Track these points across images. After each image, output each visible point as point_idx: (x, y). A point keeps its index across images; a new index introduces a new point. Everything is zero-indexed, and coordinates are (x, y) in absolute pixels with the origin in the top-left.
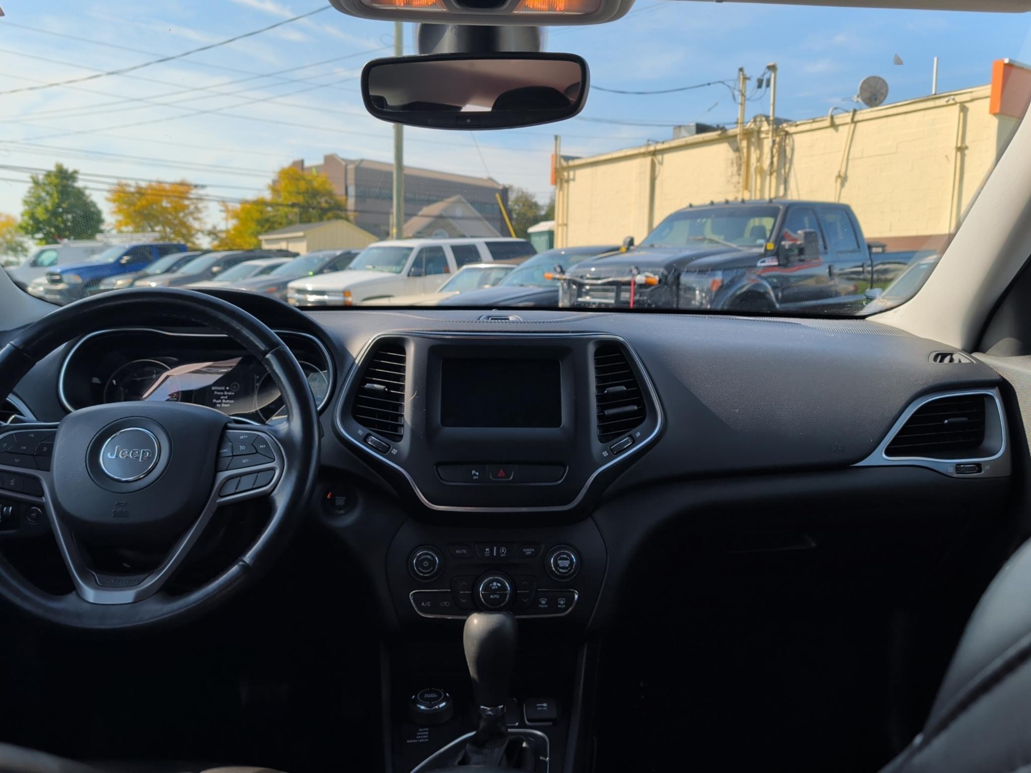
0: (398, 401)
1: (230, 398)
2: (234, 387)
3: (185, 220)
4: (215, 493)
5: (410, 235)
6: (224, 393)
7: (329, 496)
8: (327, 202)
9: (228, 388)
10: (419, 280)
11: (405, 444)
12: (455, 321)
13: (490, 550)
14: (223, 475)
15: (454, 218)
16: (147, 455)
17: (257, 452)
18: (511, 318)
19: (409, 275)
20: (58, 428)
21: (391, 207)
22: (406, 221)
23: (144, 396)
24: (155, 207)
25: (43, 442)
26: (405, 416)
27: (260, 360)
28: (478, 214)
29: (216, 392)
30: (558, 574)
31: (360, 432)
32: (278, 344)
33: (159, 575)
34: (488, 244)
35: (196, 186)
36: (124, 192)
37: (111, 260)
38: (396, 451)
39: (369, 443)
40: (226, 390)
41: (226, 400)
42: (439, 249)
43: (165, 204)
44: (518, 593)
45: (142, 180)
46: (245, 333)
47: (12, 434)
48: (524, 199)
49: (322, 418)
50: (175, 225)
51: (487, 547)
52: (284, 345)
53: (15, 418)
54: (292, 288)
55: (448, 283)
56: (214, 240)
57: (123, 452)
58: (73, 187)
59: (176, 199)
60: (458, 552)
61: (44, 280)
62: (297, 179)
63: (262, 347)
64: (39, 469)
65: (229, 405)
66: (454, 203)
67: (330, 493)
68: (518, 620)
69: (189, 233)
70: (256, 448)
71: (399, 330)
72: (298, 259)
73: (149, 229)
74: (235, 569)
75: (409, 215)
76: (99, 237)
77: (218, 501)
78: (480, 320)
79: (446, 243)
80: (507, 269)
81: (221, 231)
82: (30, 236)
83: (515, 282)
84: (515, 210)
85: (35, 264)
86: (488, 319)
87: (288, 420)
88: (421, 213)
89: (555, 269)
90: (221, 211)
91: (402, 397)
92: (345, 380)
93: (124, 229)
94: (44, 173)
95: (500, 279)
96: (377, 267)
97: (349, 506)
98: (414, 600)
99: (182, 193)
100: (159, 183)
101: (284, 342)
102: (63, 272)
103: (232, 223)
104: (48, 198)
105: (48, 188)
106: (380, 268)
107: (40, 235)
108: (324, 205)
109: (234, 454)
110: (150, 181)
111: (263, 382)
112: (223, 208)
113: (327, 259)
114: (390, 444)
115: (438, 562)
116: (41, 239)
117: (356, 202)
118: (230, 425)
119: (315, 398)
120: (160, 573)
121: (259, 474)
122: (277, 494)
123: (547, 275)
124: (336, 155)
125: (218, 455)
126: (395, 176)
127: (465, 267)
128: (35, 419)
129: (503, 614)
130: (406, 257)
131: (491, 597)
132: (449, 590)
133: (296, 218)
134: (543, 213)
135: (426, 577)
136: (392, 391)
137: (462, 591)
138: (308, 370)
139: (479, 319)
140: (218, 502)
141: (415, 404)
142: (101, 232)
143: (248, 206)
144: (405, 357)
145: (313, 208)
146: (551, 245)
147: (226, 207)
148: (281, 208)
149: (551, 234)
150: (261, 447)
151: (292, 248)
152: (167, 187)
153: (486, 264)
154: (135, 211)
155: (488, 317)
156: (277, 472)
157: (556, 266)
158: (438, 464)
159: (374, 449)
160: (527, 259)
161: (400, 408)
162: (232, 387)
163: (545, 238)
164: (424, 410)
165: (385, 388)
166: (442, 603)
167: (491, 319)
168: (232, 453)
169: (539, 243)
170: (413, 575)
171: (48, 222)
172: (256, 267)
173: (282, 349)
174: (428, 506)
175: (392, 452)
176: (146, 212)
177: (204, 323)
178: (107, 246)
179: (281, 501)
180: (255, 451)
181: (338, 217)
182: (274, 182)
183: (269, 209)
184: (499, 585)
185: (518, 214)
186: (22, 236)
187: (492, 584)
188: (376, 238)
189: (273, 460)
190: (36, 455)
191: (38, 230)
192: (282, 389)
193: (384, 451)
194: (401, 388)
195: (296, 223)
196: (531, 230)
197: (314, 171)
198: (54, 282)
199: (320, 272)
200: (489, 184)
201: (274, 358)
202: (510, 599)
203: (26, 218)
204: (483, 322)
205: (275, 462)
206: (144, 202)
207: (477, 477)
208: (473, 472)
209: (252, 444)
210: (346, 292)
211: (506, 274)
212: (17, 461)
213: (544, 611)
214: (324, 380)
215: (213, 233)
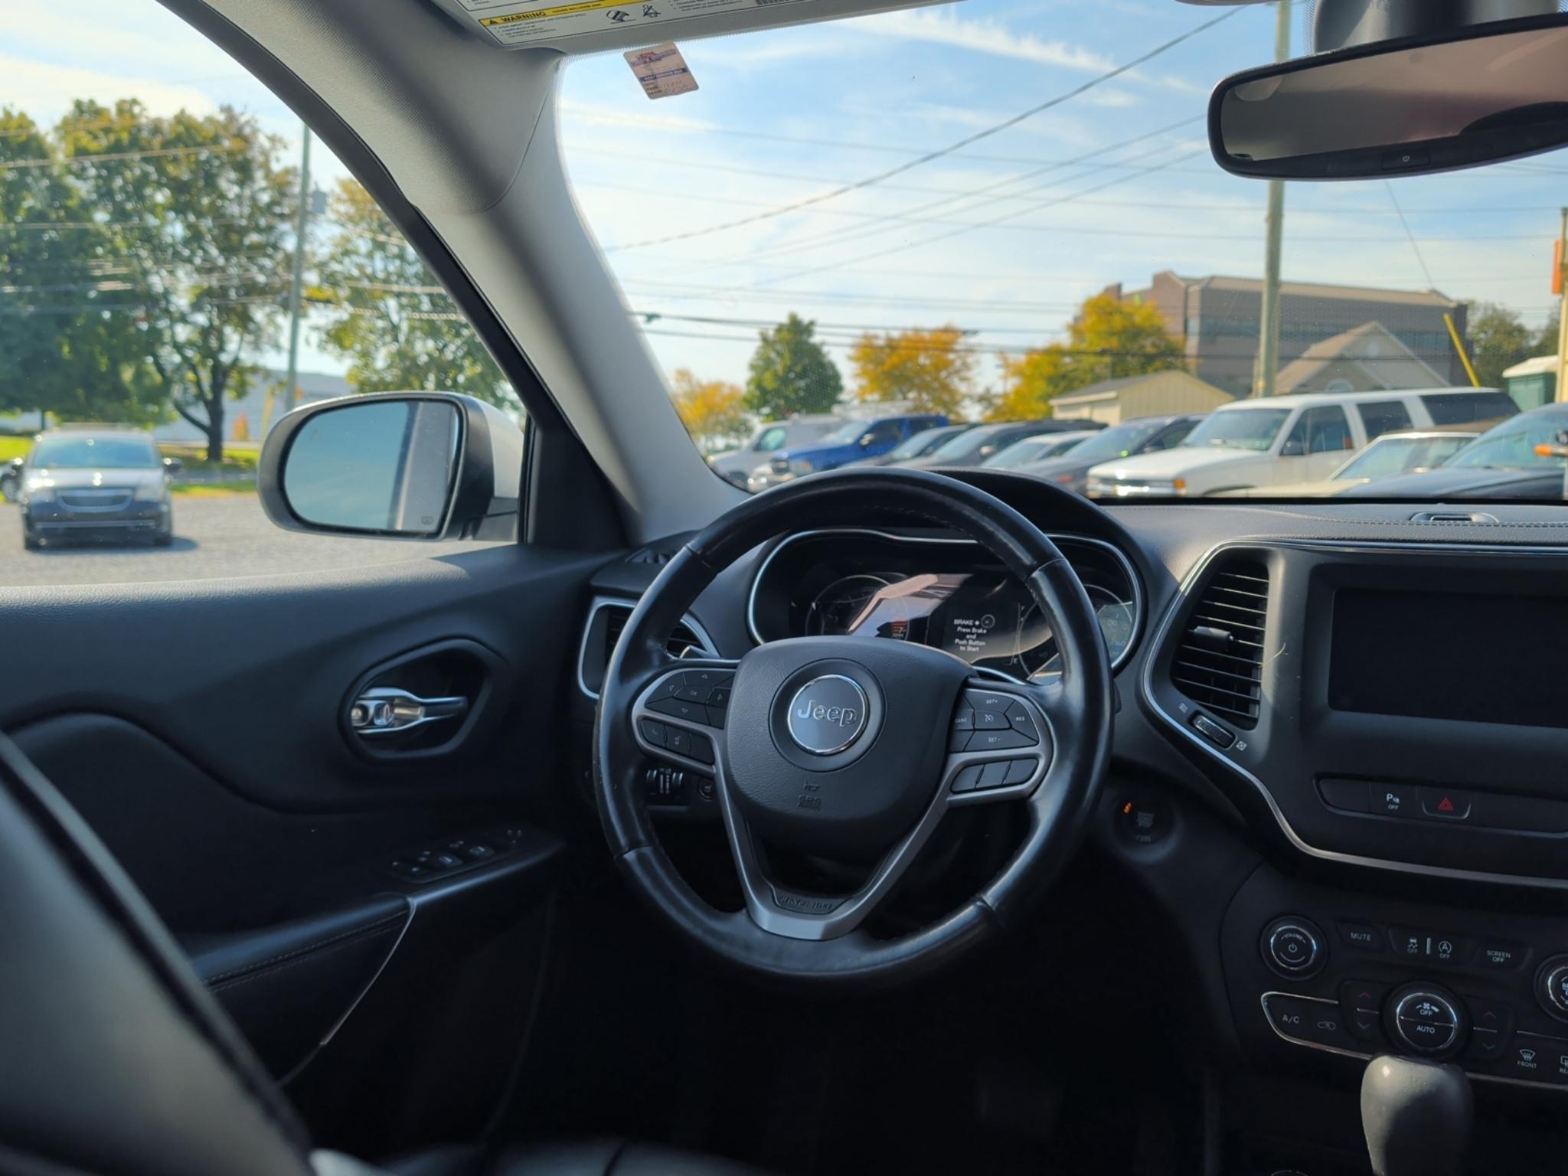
0: (1252, 659)
1: (980, 637)
2: (987, 622)
3: (948, 381)
4: (945, 786)
5: (1288, 389)
6: (971, 629)
7: (1127, 809)
8: (1154, 345)
9: (977, 623)
10: (1299, 462)
11: (1260, 736)
12: (1362, 522)
13: (1417, 943)
14: (959, 759)
15: (1366, 359)
16: (851, 718)
17: (1011, 727)
18: (1475, 518)
19: (1282, 454)
20: (738, 668)
21: (1257, 347)
22: (1280, 369)
23: (852, 628)
24: (909, 365)
25: (717, 687)
26: (1263, 685)
27: (1023, 580)
28: (1409, 352)
29: (959, 629)
30: (1562, 1008)
31: (1183, 708)
32: (1052, 556)
33: (859, 901)
34: (1428, 400)
35: (965, 333)
36: (871, 347)
37: (849, 440)
38: (1245, 745)
39: (1198, 727)
40: (974, 626)
41: (974, 640)
42: (1337, 409)
43: (923, 360)
44: (1473, 1030)
45: (895, 328)
46: (1001, 537)
47: (681, 673)
48: (1496, 322)
49: (1117, 680)
50: (935, 390)
51: (1413, 937)
52: (1061, 557)
53: (690, 651)
54: (1095, 477)
55: (1351, 466)
56: (986, 408)
57: (818, 710)
58: (807, 343)
59: (937, 353)
60: (1354, 936)
61: (766, 468)
62: (1110, 314)
63: (1026, 559)
64: (710, 725)
65: (978, 649)
66: (1365, 335)
67: (1129, 805)
68: (1473, 1082)
69: (952, 400)
70: (1009, 721)
71: (1259, 536)
72: (1105, 432)
73: (900, 396)
74: (968, 912)
75: (1286, 359)
76: (836, 409)
77: (949, 799)
78: (1412, 520)
79: (1349, 400)
80: (1460, 439)
81: (996, 396)
82: (755, 411)
83: (1475, 461)
84: (1478, 341)
85: (758, 447)
86: (1429, 519)
87: (1063, 679)
88: (1306, 355)
89: (1557, 439)
90: (998, 366)
91: (1258, 652)
92: (1160, 620)
93: (869, 397)
94: (775, 327)
95: (1447, 458)
96: (1228, 441)
97: (1161, 829)
98: (1268, 1007)
99: (945, 343)
100: (916, 330)
101: (1063, 553)
102: (792, 457)
103: (1012, 383)
104: (778, 360)
105: (779, 347)
106: (1234, 443)
107: (766, 410)
108: (1150, 350)
109: (976, 727)
110: (905, 329)
111: (1029, 616)
112: (1000, 362)
113: (1151, 432)
114: (1235, 733)
115: (1315, 947)
116: (768, 415)
117: (1201, 343)
118: (972, 681)
119: (1108, 645)
120: (862, 899)
121: (1013, 762)
122: (1040, 799)
123: (1539, 448)
124: (1172, 273)
125: (951, 728)
126: (1265, 298)
127: (1381, 438)
128: (716, 654)
129: (1444, 1069)
130: (1279, 424)
131: (1419, 1028)
132: (1336, 1002)
133: (1106, 372)
134: (1534, 343)
135: (1293, 971)
136: (1241, 641)
137: (1361, 1008)
138: (1099, 599)
139: (1410, 519)
140: (950, 802)
141: (1283, 667)
142: (840, 402)
143: (1036, 357)
144: (1267, 584)
145: (1133, 355)
146: (1549, 396)
147: (1005, 359)
148: (1084, 357)
149: (1549, 380)
150: (1017, 719)
151: (1099, 416)
152: (927, 336)
153: (1422, 431)
154: (884, 373)
155: (1429, 516)
156: (1042, 763)
157: (1560, 432)
158: (1320, 777)
159: (1204, 738)
160: (1500, 422)
161: (1254, 671)
162: (984, 622)
163: (1537, 387)
164: (1298, 677)
165: (1229, 636)
166: (1322, 1023)
167: (1435, 519)
168: (974, 725)
169: (1525, 396)
170: (1268, 965)
171: (777, 392)
172: (1042, 446)
173: (1058, 564)
174: (1301, 849)
175: (1237, 746)
176: (897, 373)
177: (942, 522)
178: (846, 422)
179: (1047, 809)
180: (1008, 726)
181: (1169, 367)
182: (1077, 319)
183: (1067, 360)
184: (1436, 1010)
185: (1485, 348)
186: (746, 412)
187: (1420, 1006)
188: (1228, 396)
189: (1035, 743)
190: (708, 705)
191: (764, 403)
192: (1054, 626)
193: (1224, 743)
194: (1258, 637)
195: (1105, 378)
196: (1510, 373)
197: (1137, 300)
198: (779, 471)
199: (1138, 451)
200: (1434, 301)
201: (1045, 578)
202: (1457, 1038)
203: (752, 387)
204: (1418, 524)
205: (1037, 747)
206: (895, 359)
207: (1397, 807)
208: (1389, 797)
209: (1004, 714)
210: (1177, 482)
211: (1458, 450)
212: (685, 711)
213: (1526, 1074)
214: (1127, 616)
215: (985, 399)
